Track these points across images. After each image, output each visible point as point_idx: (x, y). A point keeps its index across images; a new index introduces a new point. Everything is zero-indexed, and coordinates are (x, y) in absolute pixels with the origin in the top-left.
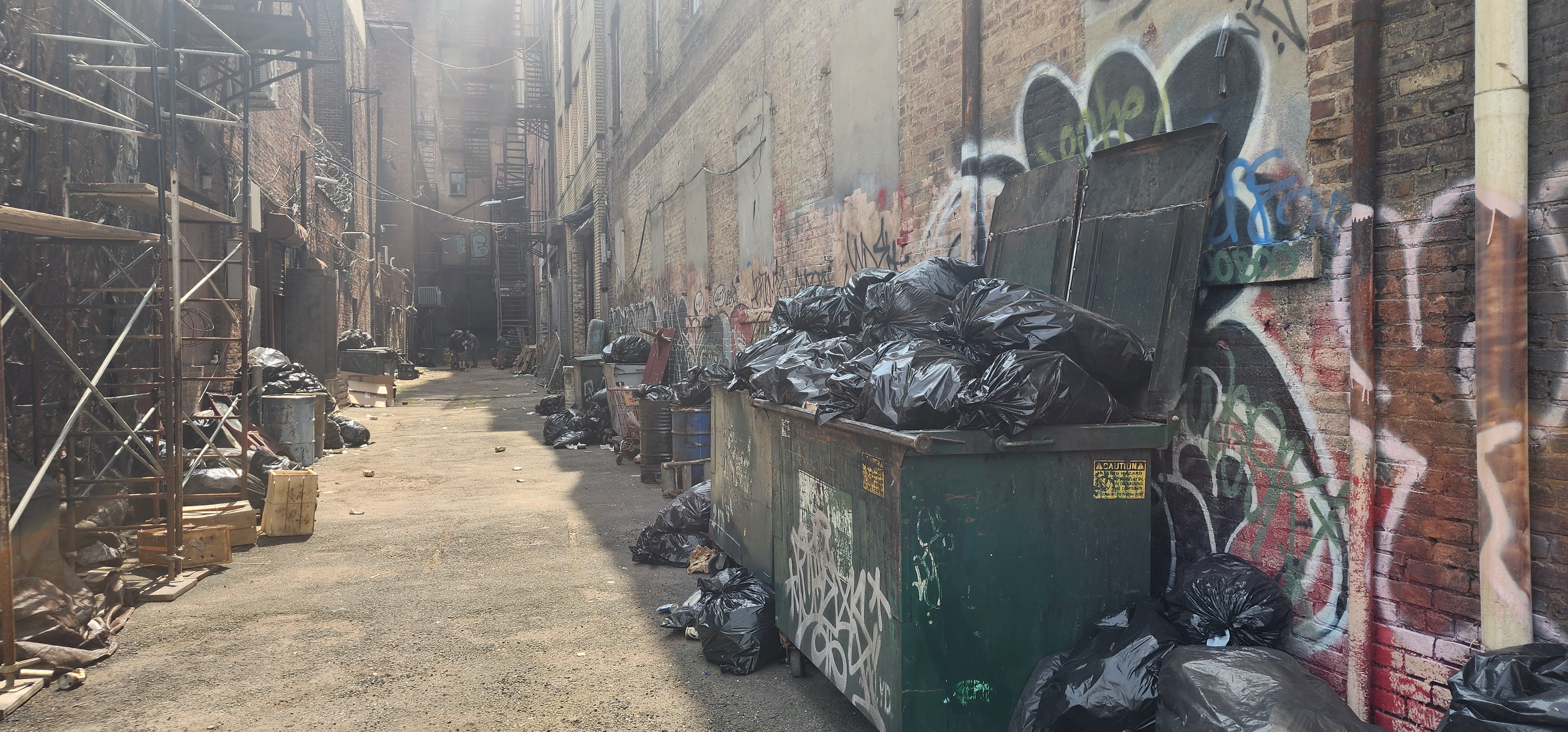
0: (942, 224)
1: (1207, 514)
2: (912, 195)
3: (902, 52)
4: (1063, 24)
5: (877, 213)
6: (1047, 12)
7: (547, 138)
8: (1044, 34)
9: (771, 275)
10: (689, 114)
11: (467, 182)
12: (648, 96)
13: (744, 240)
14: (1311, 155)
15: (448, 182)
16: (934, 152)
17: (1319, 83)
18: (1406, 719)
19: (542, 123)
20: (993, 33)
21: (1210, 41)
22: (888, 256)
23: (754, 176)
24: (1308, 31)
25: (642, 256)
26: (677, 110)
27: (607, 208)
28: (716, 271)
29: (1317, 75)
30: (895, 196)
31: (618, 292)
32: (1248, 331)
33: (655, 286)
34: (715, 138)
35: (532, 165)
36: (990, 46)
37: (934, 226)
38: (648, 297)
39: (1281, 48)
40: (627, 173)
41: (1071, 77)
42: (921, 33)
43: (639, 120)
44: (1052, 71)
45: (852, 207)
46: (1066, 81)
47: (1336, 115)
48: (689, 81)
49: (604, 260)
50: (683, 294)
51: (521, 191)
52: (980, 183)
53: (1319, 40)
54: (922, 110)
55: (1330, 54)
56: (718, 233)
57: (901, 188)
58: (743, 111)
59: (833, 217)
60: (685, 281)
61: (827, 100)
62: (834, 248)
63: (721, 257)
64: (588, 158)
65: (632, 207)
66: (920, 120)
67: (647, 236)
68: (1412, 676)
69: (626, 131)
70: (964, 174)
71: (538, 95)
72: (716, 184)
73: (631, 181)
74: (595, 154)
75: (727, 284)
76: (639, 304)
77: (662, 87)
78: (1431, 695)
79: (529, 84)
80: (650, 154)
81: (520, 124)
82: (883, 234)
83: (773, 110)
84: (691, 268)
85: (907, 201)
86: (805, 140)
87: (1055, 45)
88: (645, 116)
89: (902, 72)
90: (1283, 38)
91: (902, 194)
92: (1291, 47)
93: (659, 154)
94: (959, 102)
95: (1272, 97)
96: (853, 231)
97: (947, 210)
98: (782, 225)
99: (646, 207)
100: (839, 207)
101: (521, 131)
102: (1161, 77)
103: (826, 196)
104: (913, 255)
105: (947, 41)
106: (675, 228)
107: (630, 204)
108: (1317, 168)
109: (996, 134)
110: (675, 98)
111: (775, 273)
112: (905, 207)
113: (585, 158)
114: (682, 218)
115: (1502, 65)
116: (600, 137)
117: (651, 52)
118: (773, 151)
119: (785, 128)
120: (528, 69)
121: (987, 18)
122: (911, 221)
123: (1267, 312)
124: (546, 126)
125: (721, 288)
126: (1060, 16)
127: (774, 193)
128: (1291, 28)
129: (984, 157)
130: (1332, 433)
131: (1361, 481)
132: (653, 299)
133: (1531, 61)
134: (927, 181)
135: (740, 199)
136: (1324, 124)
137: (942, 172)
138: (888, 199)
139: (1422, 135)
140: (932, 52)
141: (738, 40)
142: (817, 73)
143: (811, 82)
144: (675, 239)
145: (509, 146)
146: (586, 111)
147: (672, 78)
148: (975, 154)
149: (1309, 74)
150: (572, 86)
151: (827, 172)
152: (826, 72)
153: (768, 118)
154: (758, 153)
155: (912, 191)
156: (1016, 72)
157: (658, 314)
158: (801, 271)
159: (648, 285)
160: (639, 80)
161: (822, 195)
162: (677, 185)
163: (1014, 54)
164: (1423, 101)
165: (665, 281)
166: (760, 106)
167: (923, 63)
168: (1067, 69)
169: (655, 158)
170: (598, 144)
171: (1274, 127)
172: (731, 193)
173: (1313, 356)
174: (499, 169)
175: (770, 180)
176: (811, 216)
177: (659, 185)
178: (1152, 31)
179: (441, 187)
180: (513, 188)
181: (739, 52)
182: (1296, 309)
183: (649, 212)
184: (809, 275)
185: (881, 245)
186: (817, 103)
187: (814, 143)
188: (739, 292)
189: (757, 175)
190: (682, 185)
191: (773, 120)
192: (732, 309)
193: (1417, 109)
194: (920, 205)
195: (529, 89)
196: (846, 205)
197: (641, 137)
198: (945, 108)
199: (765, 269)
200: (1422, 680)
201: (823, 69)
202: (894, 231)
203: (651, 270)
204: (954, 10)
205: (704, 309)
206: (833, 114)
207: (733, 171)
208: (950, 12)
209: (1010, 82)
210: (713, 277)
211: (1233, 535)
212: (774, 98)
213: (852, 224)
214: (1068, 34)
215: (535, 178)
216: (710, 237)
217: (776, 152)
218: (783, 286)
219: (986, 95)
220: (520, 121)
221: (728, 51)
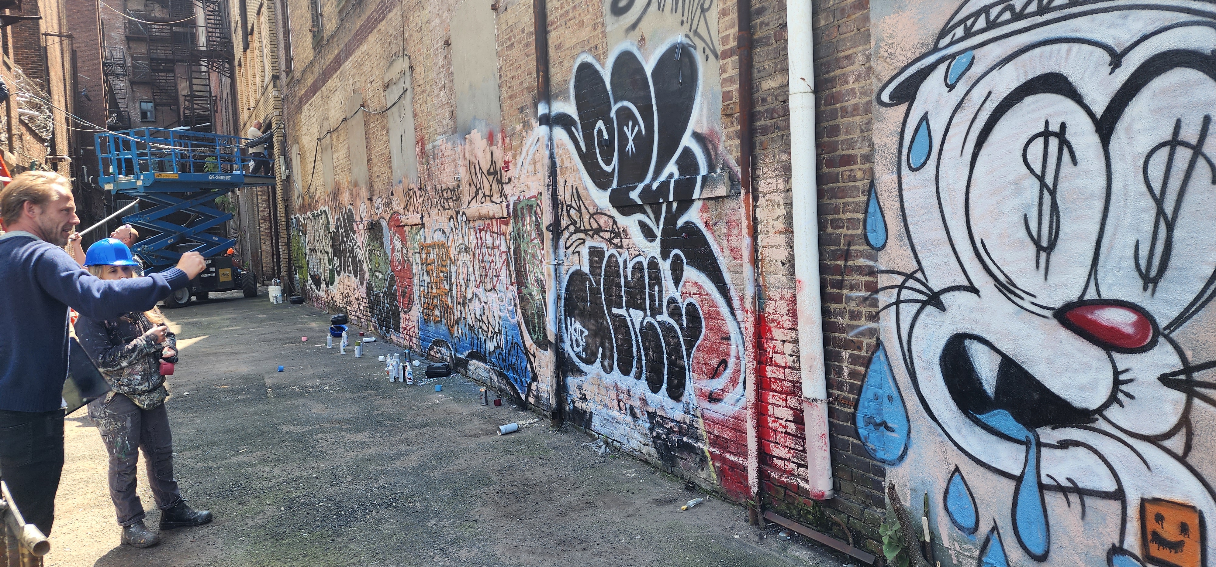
0: (529, 157)
1: (681, 337)
2: (510, 137)
3: (498, 35)
4: (595, 29)
5: (488, 147)
6: (585, 20)
7: (228, 75)
8: (585, 33)
9: (417, 190)
10: (348, 65)
11: (156, 109)
12: (314, 48)
13: (395, 163)
14: (723, 123)
15: (138, 110)
16: (522, 107)
17: (725, 80)
18: (776, 443)
19: (224, 62)
20: (554, 29)
21: (673, 49)
22: (497, 178)
23: (400, 116)
24: (720, 49)
25: (316, 175)
26: (338, 62)
27: (285, 135)
28: (375, 187)
29: (725, 76)
30: (500, 136)
31: (296, 203)
32: (697, 227)
33: (327, 198)
34: (369, 85)
35: (216, 97)
36: (553, 37)
37: (525, 159)
38: (322, 207)
39: (707, 59)
40: (299, 108)
41: (600, 64)
42: (510, 24)
43: (308, 67)
44: (590, 59)
45: (471, 143)
46: (598, 66)
47: (734, 100)
48: (347, 40)
49: (284, 177)
50: (351, 204)
51: (207, 119)
52: (551, 131)
53: (726, 55)
54: (513, 77)
55: (730, 64)
56: (375, 158)
57: (503, 131)
58: (389, 67)
59: (459, 149)
60: (351, 194)
61: (450, 64)
62: (460, 171)
63: (378, 176)
64: (266, 94)
65: (305, 134)
66: (512, 84)
67: (318, 158)
68: (778, 418)
69: (297, 74)
70: (540, 125)
71: (218, 39)
72: (371, 120)
73: (303, 115)
74: (272, 92)
75: (385, 196)
76: (315, 212)
77: (325, 42)
78: (786, 427)
79: (210, 30)
80: (318, 94)
81: (203, 63)
82: (493, 163)
83: (411, 67)
84: (356, 184)
85: (507, 140)
86: (436, 92)
87: (590, 42)
88: (312, 63)
89: (499, 50)
90: (708, 51)
91: (504, 135)
92: (711, 57)
93: (325, 94)
94: (535, 75)
95: (704, 87)
96: (473, 159)
97: (532, 148)
98: (423, 153)
99: (316, 136)
100: (463, 143)
101: (204, 69)
102: (649, 68)
103: (453, 133)
104: (513, 178)
105: (526, 31)
106: (341, 153)
107: (303, 133)
108: (726, 131)
109: (559, 98)
110: (336, 52)
111: (420, 189)
112: (506, 145)
113: (263, 94)
114: (347, 146)
115: (803, 79)
116: (275, 78)
117: (315, 13)
118: (413, 98)
119: (421, 82)
120: (208, 17)
121: (550, 18)
122: (510, 154)
123: (706, 216)
124: (227, 65)
125: (380, 200)
126: (593, 23)
127: (415, 129)
128: (711, 46)
129: (553, 113)
130: (738, 285)
131: (749, 310)
132: (327, 208)
133: (815, 77)
134: (519, 127)
135: (390, 132)
136: (729, 105)
137: (528, 122)
138: (494, 138)
139: (772, 114)
140: (517, 37)
141: (382, 13)
142: (441, 44)
143: (437, 49)
144: (341, 162)
145: (195, 81)
146: (262, 55)
147: (332, 36)
148: (547, 111)
149: (721, 75)
150: (247, 34)
151: (452, 116)
152: (447, 44)
153: (408, 73)
154: (402, 98)
155: (510, 134)
156: (569, 57)
157: (331, 220)
158: (438, 187)
159: (322, 197)
160: (306, 35)
161: (450, 133)
162: (341, 119)
163: (567, 45)
164: (772, 95)
165: (336, 194)
166: (401, 64)
167: (512, 45)
168: (598, 59)
169: (322, 97)
170: (274, 84)
171: (705, 105)
172: (383, 128)
173: (728, 241)
174: (186, 100)
175: (412, 119)
176: (443, 147)
177: (327, 119)
178: (643, 40)
179: (133, 114)
180: (200, 116)
181: (384, 22)
182: (719, 214)
183: (319, 139)
184: (444, 190)
185: (492, 170)
186: (443, 65)
187: (442, 95)
188: (394, 203)
189: (402, 116)
190: (345, 120)
191: (412, 75)
192: (389, 215)
193: (769, 99)
194: (515, 143)
195: (210, 34)
196: (467, 140)
197: (310, 81)
198: (527, 77)
199: (412, 186)
200: (782, 419)
201: (445, 42)
202: (500, 161)
203: (323, 185)
204: (529, 10)
205: (367, 216)
206: (455, 75)
207: (384, 112)
208: (527, 11)
209: (566, 64)
210: (373, 191)
211: (694, 349)
212: (412, 59)
213: (472, 154)
214: (597, 35)
215: (219, 107)
216: (369, 160)
217: (416, 99)
218: (426, 198)
219: (553, 71)
220: (203, 61)
221: (376, 20)
